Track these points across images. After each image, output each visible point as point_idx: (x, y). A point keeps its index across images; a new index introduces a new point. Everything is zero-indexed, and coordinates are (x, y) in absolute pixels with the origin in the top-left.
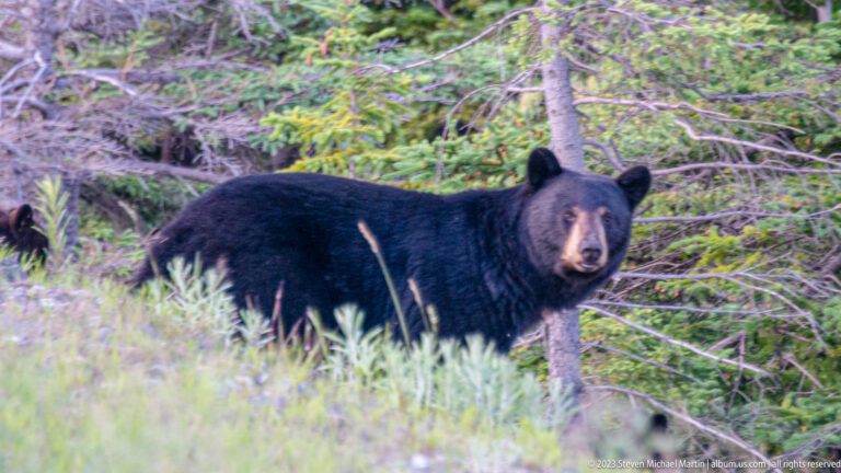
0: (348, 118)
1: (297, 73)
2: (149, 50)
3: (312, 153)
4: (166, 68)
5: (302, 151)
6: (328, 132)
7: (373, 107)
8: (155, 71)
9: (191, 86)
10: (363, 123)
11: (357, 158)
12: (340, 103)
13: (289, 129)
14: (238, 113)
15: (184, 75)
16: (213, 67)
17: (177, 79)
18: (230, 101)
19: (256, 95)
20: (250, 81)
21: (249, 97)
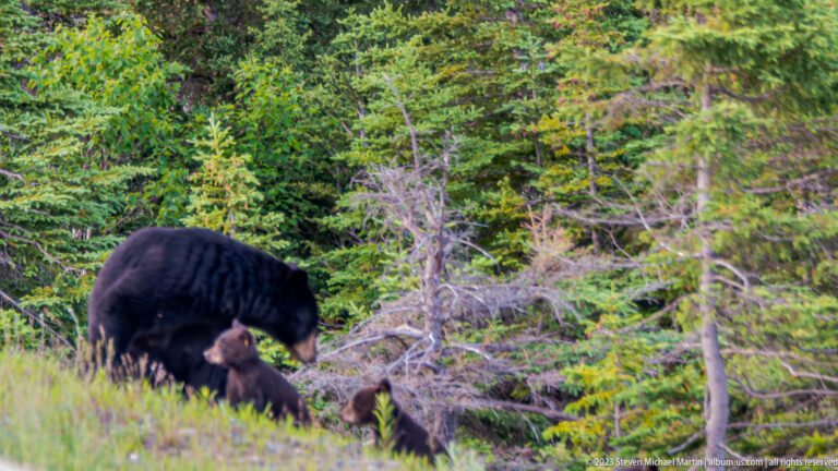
0: (614, 370)
1: (591, 345)
2: (499, 333)
3: (592, 391)
4: (511, 343)
5: (586, 392)
6: (601, 379)
7: (631, 364)
8: (504, 345)
9: (526, 354)
10: (623, 373)
12: (611, 361)
13: (578, 377)
14: (554, 370)
15: (522, 346)
16: (540, 342)
17: (517, 350)
18: (550, 362)
19: (565, 359)
20: (561, 350)
21: (560, 359)
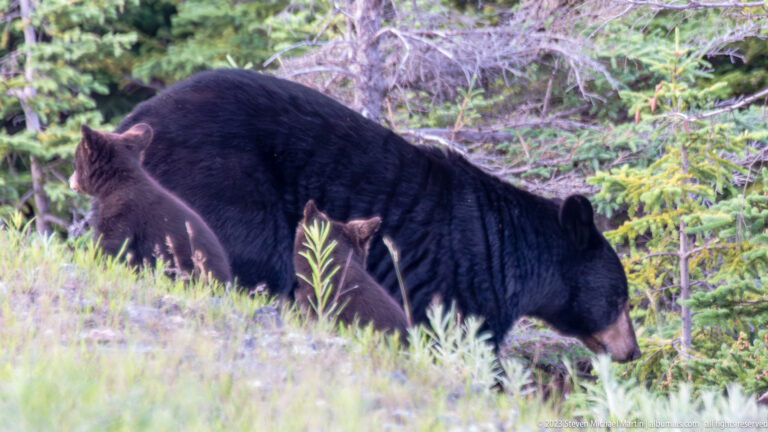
0: (677, 176)
1: (635, 131)
2: (479, 109)
3: (640, 213)
4: (499, 127)
5: (630, 212)
6: (657, 191)
7: (706, 165)
8: (486, 130)
9: (524, 146)
10: (694, 181)
11: (686, 219)
12: (670, 162)
13: (617, 187)
14: (572, 174)
15: (518, 133)
16: (548, 125)
17: (510, 139)
18: (565, 161)
19: (591, 155)
20: (582, 141)
21: (583, 156)
